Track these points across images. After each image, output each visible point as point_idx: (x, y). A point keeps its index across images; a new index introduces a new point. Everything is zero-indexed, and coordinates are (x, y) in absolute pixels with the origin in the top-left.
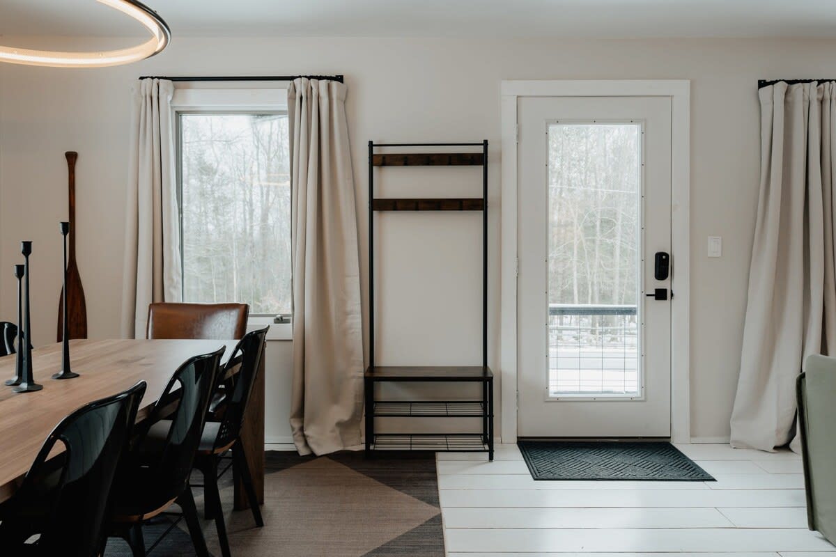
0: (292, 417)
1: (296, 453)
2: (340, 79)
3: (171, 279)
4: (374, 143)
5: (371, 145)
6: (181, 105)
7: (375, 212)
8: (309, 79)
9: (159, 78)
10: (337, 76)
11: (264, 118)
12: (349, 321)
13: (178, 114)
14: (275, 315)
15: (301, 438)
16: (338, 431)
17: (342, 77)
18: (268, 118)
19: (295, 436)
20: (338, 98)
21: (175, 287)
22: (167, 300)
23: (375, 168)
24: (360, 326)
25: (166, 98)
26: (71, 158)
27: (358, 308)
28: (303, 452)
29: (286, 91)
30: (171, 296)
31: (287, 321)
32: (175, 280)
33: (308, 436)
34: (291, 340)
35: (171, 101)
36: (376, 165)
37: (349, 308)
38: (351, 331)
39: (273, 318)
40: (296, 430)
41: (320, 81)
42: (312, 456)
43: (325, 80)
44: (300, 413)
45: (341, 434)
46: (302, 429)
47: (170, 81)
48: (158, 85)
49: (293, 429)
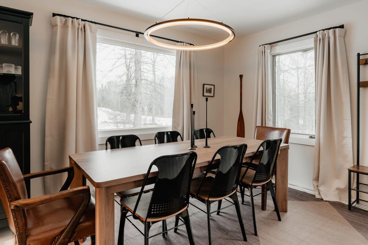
0: (314, 180)
1: (314, 196)
2: (342, 27)
3: (268, 118)
4: (360, 54)
5: (359, 55)
6: (274, 53)
7: (360, 88)
8: (324, 31)
9: (265, 45)
10: (340, 26)
11: (307, 52)
12: (345, 141)
13: (274, 56)
14: (309, 135)
15: (317, 190)
16: (337, 192)
17: (343, 25)
18: (309, 51)
19: (315, 189)
20: (339, 36)
21: (270, 121)
22: (267, 126)
23: (361, 66)
24: (351, 144)
25: (268, 51)
26: (241, 76)
27: (350, 135)
28: (317, 196)
29: (313, 38)
30: (268, 124)
31: (314, 138)
32: (270, 118)
33: (320, 190)
34: (314, 146)
35: (270, 53)
36: (361, 65)
37: (345, 135)
38: (347, 146)
39: (309, 136)
40: (315, 186)
41: (330, 30)
42: (322, 199)
43: (332, 29)
44: (317, 179)
45: (339, 194)
46: (317, 186)
47: (269, 45)
48: (265, 47)
49: (314, 185)
